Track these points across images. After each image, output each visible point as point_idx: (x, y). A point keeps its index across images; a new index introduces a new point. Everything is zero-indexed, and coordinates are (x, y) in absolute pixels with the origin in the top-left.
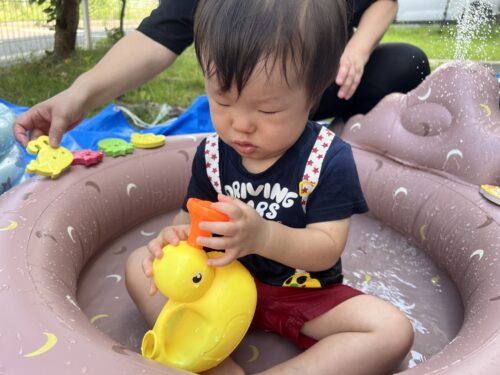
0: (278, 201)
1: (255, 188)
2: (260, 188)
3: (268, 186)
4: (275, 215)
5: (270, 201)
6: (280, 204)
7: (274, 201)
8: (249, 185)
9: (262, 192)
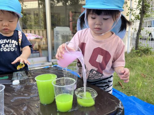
0: (15, 43)
1: (7, 40)
2: (9, 40)
3: (11, 40)
4: (15, 47)
5: (12, 44)
6: (15, 44)
7: (13, 43)
8: (6, 40)
9: (9, 42)
